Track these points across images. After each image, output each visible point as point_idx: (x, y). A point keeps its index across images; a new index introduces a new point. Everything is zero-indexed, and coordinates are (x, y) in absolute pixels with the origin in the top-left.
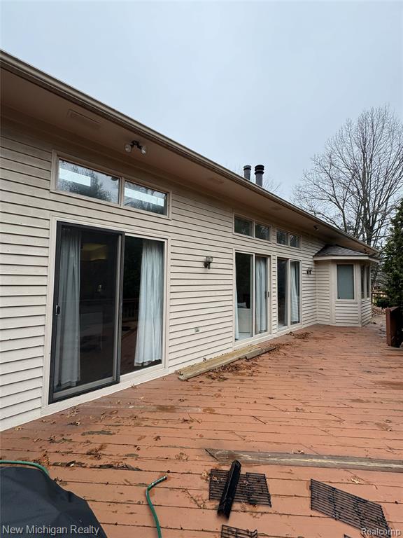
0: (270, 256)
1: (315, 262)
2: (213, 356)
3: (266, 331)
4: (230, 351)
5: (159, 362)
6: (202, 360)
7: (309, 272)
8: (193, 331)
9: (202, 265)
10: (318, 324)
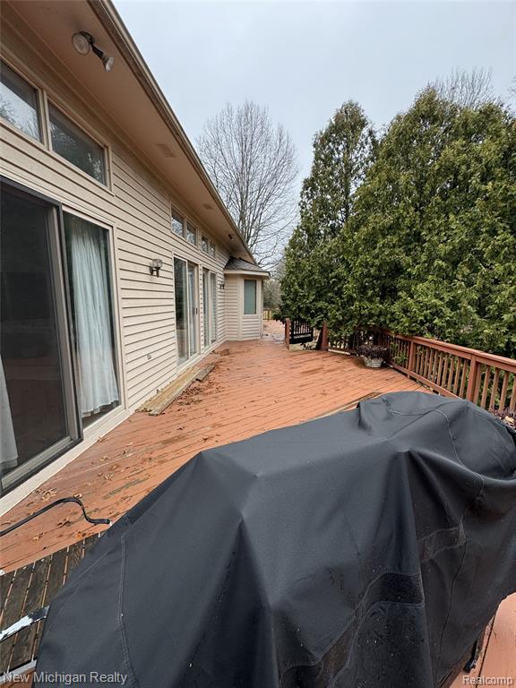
0: (197, 265)
1: (225, 275)
2: (163, 386)
3: (195, 353)
4: (175, 378)
5: (118, 403)
6: (155, 392)
7: (223, 286)
8: (145, 359)
9: (147, 270)
10: (227, 341)
